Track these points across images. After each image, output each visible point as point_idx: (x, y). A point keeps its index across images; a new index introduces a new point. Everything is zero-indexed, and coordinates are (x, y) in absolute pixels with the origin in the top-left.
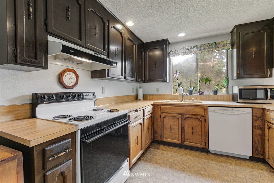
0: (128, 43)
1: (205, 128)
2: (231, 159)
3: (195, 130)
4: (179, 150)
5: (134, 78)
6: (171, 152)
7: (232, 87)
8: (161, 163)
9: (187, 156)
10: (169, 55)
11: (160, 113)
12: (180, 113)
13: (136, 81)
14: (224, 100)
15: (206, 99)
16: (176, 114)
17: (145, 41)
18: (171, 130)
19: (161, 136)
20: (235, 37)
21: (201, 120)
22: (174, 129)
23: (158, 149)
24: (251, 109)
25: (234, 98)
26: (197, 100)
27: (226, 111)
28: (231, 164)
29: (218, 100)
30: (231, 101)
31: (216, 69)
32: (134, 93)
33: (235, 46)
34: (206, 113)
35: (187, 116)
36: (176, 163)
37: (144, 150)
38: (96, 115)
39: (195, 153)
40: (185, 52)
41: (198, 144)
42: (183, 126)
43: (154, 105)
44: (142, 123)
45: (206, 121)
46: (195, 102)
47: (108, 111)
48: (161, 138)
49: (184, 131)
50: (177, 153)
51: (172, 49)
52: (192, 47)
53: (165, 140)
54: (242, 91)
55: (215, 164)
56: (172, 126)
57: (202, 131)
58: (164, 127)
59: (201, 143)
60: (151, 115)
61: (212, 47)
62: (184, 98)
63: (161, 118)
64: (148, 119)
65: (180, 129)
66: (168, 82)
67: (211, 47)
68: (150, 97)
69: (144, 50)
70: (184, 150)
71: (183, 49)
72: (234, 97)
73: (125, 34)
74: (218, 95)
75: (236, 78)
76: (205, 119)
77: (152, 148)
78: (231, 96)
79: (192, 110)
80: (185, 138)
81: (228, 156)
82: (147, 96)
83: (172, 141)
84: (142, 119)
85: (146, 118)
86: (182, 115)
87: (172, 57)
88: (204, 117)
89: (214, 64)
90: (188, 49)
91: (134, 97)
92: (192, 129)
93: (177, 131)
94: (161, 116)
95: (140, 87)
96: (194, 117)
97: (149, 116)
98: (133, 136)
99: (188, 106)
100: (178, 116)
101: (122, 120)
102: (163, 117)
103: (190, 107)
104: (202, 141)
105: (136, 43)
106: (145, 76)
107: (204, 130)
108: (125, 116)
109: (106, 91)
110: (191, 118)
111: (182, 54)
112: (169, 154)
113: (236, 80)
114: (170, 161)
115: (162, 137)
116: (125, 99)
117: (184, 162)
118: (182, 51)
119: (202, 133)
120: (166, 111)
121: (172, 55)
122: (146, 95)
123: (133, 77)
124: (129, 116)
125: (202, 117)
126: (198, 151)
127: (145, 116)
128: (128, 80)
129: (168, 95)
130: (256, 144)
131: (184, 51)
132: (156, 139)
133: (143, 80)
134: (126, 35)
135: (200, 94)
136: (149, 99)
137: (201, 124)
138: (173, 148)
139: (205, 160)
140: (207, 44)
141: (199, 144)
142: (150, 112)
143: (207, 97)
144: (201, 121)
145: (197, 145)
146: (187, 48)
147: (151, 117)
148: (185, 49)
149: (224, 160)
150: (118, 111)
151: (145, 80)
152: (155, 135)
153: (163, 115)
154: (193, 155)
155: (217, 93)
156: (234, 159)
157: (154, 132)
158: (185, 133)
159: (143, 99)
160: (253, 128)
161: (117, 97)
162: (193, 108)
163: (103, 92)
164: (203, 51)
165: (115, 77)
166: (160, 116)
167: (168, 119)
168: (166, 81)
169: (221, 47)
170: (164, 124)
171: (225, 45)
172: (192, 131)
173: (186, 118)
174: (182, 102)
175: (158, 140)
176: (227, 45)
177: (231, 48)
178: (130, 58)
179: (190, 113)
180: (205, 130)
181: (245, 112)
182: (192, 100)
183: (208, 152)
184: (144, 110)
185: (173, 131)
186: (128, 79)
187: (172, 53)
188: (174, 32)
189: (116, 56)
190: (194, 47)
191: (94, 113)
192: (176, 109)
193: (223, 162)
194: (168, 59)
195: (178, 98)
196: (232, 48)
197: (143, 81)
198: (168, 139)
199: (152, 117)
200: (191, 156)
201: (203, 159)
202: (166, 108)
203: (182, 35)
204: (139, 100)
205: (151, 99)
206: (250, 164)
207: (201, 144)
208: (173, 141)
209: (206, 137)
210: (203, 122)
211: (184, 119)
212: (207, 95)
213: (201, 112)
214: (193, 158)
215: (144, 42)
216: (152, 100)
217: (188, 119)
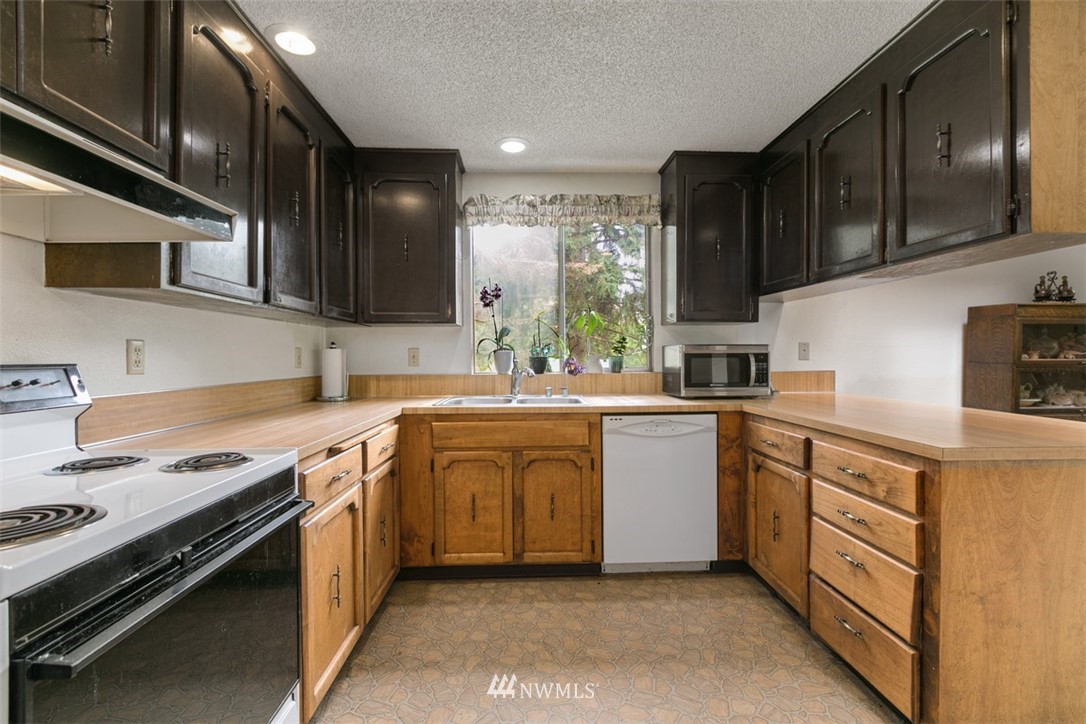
0: (282, 130)
1: (592, 491)
2: (665, 581)
3: (559, 503)
4: (504, 586)
5: (311, 299)
6: (477, 601)
7: (663, 348)
8: (441, 658)
9: (537, 605)
10: (462, 214)
11: (427, 451)
12: (507, 444)
13: (320, 314)
14: (640, 392)
16: (494, 449)
17: (360, 140)
18: (474, 517)
19: (433, 544)
20: (673, 190)
21: (579, 464)
22: (485, 508)
23: (422, 602)
24: (715, 416)
25: (668, 383)
26: (562, 393)
27: (654, 428)
28: (667, 597)
29: (624, 392)
30: (660, 394)
31: (600, 288)
32: (305, 371)
33: (673, 217)
34: (596, 438)
35: (535, 454)
36: (500, 642)
37: (365, 620)
38: (87, 492)
39: (562, 586)
40: (523, 215)
41: (571, 551)
42: (518, 493)
43: (402, 420)
44: (358, 504)
45: (595, 467)
46: (554, 401)
47: (177, 467)
48: (433, 554)
49: (523, 513)
50: (500, 602)
51: (476, 196)
52: (548, 199)
53: (451, 558)
54: (693, 360)
55: (625, 609)
56: (477, 501)
57: (581, 502)
58: (447, 507)
59: (578, 547)
60: (392, 463)
61: (609, 209)
62: (518, 389)
63: (432, 470)
64: (380, 484)
65: (509, 507)
66: (457, 323)
67: (606, 210)
68: (378, 386)
69: (354, 180)
70: (521, 584)
71: (514, 202)
72: (670, 379)
73: (268, 84)
74: (623, 376)
75: (675, 319)
76: (592, 459)
77: (394, 605)
78: (660, 377)
79: (552, 430)
80: (526, 537)
81: (656, 573)
82: (366, 385)
83: (477, 558)
84: (357, 488)
85: (372, 477)
86: (516, 452)
87: (473, 225)
88: (589, 451)
89: (594, 268)
90: (534, 206)
91: (303, 387)
92: (550, 501)
93: (495, 515)
94: (435, 465)
95: (333, 343)
96: (556, 457)
97: (385, 468)
98: (316, 573)
99: (538, 417)
100: (500, 457)
101: (268, 502)
102: (444, 469)
103: (546, 420)
104: (582, 540)
105: (320, 141)
106: (360, 296)
107: (589, 499)
108: (284, 481)
109: (151, 360)
110: (548, 459)
111: (510, 220)
112: (471, 613)
113: (673, 327)
114: (475, 642)
115: (439, 548)
116: (259, 399)
117: (529, 631)
118: (511, 207)
119: (582, 511)
120: (455, 442)
121: (475, 219)
122: (361, 376)
123: (307, 295)
124: (303, 478)
125: (583, 455)
126: (568, 578)
127: (369, 468)
128: (284, 307)
129: (456, 376)
130: (726, 521)
131: (517, 208)
132: (412, 564)
133: (352, 311)
134: (275, 92)
135: (570, 372)
136: (373, 395)
137: (578, 478)
138: (483, 585)
139: (593, 606)
140: (593, 198)
141: (574, 551)
142: (390, 453)
143: (591, 382)
144: (581, 468)
145: (566, 556)
146: (529, 198)
147: (392, 473)
148: (523, 202)
149: (648, 589)
150: (245, 459)
151: (359, 311)
152: (407, 545)
153: (443, 459)
154: (554, 595)
155: (621, 367)
156: (673, 578)
157: (402, 537)
158: (527, 519)
159: (346, 394)
160: (721, 474)
161: (212, 390)
162: (555, 425)
163: (133, 363)
164: (582, 219)
165: (216, 289)
166: (429, 466)
167: (463, 473)
168: (452, 320)
169: (634, 215)
170: (448, 493)
171: (645, 210)
172: (549, 509)
173: (531, 462)
174: (514, 404)
175: (422, 565)
176: (652, 212)
177: (660, 222)
178: (291, 207)
179: (545, 444)
180: (592, 498)
181: (700, 428)
182: (545, 393)
183: (598, 575)
184: (364, 444)
185: (480, 520)
186: (283, 303)
187: (474, 212)
188: (486, 127)
189: (217, 184)
190: (552, 202)
191: (74, 487)
192: (494, 430)
193: (645, 598)
194: (458, 231)
195: (494, 388)
196: (664, 225)
197: (351, 316)
198: (463, 555)
199: (397, 470)
200: (550, 600)
201: (587, 604)
202: (455, 429)
203: (513, 147)
204: (331, 400)
205: (382, 395)
206: (713, 584)
207: (578, 551)
208: (482, 557)
209: (596, 523)
210: (586, 471)
211: (523, 468)
212: (591, 374)
213: (578, 433)
214: (555, 609)
215: (357, 144)
216: (388, 397)
217: (537, 464)
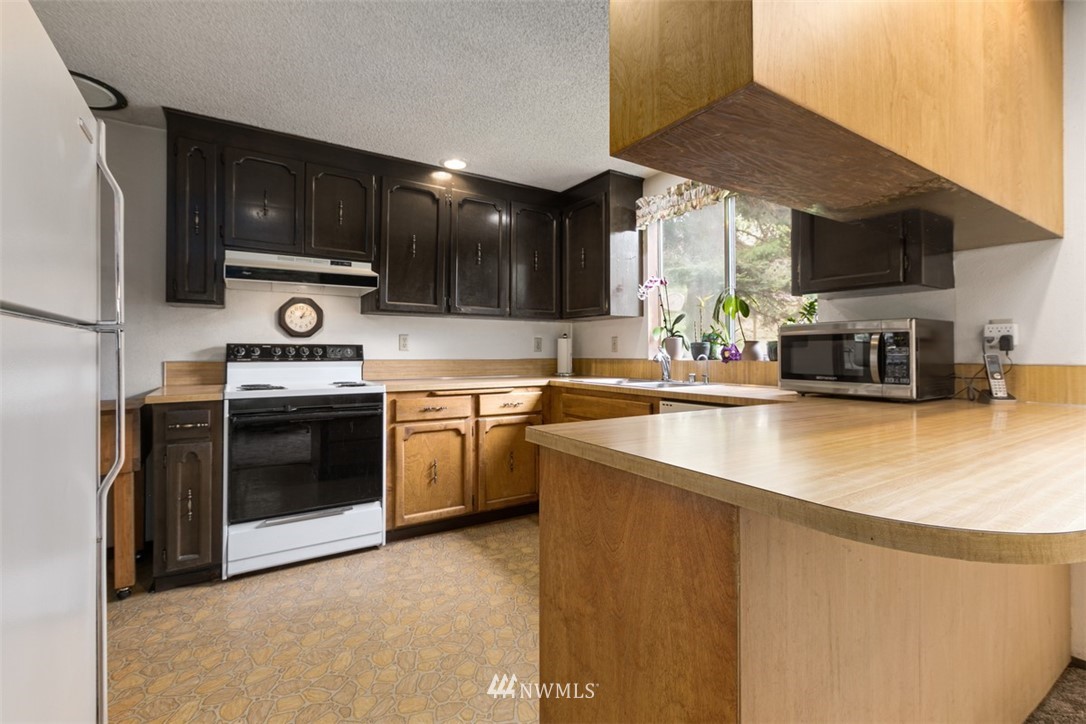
5: (498, 307)
13: (510, 315)
15: (742, 379)
32: (546, 355)
37: (475, 508)
40: (674, 206)
43: (546, 388)
44: (465, 432)
64: (507, 429)
69: (558, 216)
71: (668, 196)
73: (450, 192)
82: (590, 365)
84: (463, 421)
85: (488, 420)
90: (681, 195)
91: (544, 363)
95: (565, 334)
105: (510, 205)
106: (563, 298)
109: (413, 344)
118: (666, 202)
121: (641, 220)
122: (587, 359)
123: (493, 304)
127: (482, 413)
129: (639, 361)
133: (554, 311)
134: (456, 194)
142: (521, 409)
148: (672, 193)
163: (402, 346)
168: (608, 313)
184: (475, 396)
186: (463, 311)
187: (640, 214)
197: (553, 314)
202: (573, 400)
215: (559, 191)
216: (600, 376)
